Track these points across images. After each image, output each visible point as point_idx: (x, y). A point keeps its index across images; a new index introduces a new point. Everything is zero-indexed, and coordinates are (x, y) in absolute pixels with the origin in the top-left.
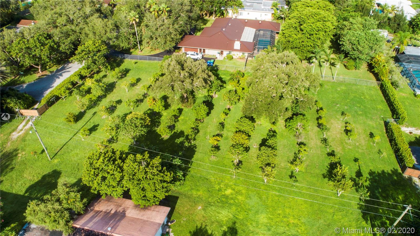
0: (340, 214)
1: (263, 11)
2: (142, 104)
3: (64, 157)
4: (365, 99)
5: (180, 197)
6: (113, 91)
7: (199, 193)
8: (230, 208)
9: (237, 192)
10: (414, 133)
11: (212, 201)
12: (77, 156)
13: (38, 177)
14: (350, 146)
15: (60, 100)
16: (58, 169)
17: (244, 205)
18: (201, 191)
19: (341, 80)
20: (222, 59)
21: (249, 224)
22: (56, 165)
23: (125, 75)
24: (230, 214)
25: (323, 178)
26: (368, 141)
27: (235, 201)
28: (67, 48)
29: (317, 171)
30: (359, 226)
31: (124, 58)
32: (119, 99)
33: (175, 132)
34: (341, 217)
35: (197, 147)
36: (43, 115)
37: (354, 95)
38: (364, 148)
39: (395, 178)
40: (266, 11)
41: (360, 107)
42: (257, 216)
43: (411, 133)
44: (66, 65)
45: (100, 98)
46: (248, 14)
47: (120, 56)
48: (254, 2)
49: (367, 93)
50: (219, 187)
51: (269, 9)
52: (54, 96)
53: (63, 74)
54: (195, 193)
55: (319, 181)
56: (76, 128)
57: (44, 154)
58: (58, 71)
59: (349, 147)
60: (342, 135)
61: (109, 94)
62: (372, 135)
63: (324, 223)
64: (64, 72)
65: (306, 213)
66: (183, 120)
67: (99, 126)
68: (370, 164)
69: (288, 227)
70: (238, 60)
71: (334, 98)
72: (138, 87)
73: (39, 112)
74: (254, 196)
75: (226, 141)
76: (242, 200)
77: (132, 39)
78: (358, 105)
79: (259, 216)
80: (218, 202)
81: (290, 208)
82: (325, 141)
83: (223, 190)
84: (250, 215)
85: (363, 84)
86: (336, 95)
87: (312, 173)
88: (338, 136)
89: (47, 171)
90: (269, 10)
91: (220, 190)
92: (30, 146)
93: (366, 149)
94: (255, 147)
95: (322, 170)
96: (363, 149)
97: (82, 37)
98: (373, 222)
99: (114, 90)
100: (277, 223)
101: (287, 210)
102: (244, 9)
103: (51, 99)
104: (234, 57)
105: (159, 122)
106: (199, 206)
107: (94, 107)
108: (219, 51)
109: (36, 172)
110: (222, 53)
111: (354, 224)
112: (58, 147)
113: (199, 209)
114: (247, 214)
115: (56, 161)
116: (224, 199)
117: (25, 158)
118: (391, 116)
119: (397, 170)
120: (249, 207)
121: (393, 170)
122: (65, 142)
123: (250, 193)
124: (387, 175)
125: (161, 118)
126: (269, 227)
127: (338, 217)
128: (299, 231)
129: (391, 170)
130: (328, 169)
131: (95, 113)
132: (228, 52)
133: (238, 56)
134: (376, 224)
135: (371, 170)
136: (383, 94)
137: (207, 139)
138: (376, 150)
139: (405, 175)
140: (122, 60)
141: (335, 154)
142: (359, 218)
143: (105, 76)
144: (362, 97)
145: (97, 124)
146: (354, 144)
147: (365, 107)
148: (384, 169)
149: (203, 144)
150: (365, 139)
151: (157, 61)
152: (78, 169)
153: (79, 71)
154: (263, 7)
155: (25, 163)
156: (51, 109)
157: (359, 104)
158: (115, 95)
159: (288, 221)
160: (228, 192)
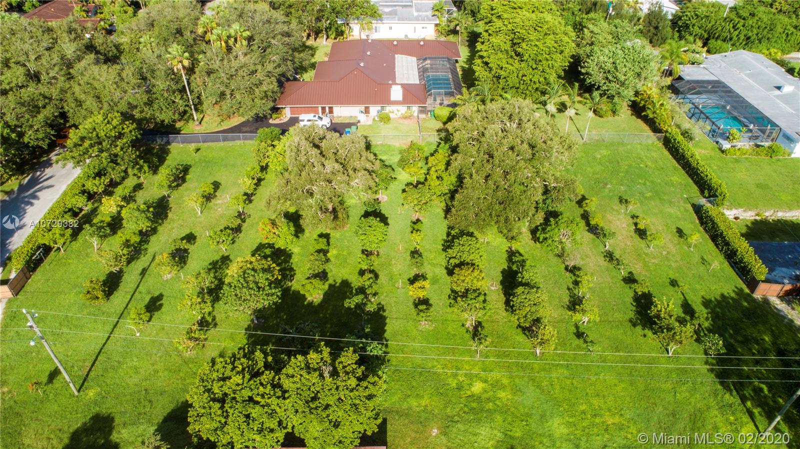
0: (684, 388)
1: (419, 20)
2: (241, 235)
3: (108, 381)
4: (647, 169)
5: (388, 418)
6: (166, 216)
7: (423, 402)
8: (492, 420)
9: (493, 386)
10: (741, 218)
11: (454, 413)
12: (137, 373)
13: (61, 440)
14: (654, 258)
15: (52, 253)
16: (104, 411)
17: (516, 408)
18: (426, 397)
19: (597, 138)
20: (370, 123)
21: (537, 443)
22: (96, 403)
23: (184, 180)
24: (495, 432)
25: (632, 327)
26: (679, 244)
27: (495, 404)
28: (41, 135)
29: (618, 316)
30: (721, 404)
31: (168, 143)
32: (188, 232)
33: (330, 286)
34: (687, 394)
35: (385, 308)
36: (21, 293)
37: (627, 163)
38: (678, 258)
39: (746, 304)
40: (424, 20)
41: (645, 184)
42: (548, 424)
43: (736, 218)
44: (38, 173)
45: (145, 236)
46: (391, 28)
47: (158, 140)
48: (395, 6)
49: (646, 156)
50: (456, 381)
51: (427, 16)
52: (39, 248)
53: (38, 194)
54: (415, 404)
55: (628, 333)
56: (113, 310)
57: (57, 383)
58: (23, 188)
59: (653, 261)
60: (635, 240)
61: (160, 224)
62: (680, 232)
63: (666, 412)
64: (40, 190)
65: (628, 398)
66: (337, 257)
67: (165, 298)
68: (698, 287)
69: (608, 434)
70: (401, 121)
71: (597, 174)
72: (219, 202)
73: (12, 289)
74: (528, 387)
75: (436, 286)
76: (508, 400)
77: (181, 102)
78: (640, 181)
79: (550, 423)
80: (465, 412)
81: (598, 395)
82: (610, 256)
83: (466, 387)
84: (534, 426)
85: (635, 142)
86: (598, 168)
87: (610, 322)
88: (628, 243)
89: (78, 421)
90: (429, 19)
91: (459, 388)
92: (15, 371)
93: (681, 259)
94: (493, 288)
95: (625, 313)
96: (676, 261)
97: (70, 107)
98: (741, 392)
99: (170, 215)
100: (587, 430)
101: (595, 402)
102: (381, 20)
103: (33, 255)
104: (391, 115)
105: (292, 269)
106: (432, 428)
107: (138, 259)
108: (362, 108)
109: (53, 427)
110: (367, 111)
111: (712, 402)
112: (84, 361)
113: (434, 434)
114: (527, 425)
115: (91, 393)
116: (474, 405)
117: (12, 403)
118: (698, 193)
119: (741, 290)
120: (526, 410)
121: (736, 290)
122: (99, 347)
123: (517, 380)
124: (731, 301)
125: (291, 261)
126: (575, 442)
127: (684, 395)
128: (629, 436)
129: (734, 291)
130: (634, 308)
131: (144, 272)
132: (380, 108)
133: (400, 113)
134: (747, 394)
135: (703, 297)
136: (672, 154)
137: (398, 288)
138: (697, 259)
139: (758, 295)
140: (165, 149)
141: (636, 278)
142: (716, 390)
143: (138, 187)
144: (641, 165)
145: (157, 294)
146: (659, 254)
147: (652, 182)
148: (723, 292)
149: (394, 299)
150: (672, 242)
151: (242, 142)
152: (150, 401)
153: (80, 184)
154: (416, 14)
155: (17, 413)
156: (38, 277)
157: (642, 179)
158: (175, 225)
159: (603, 422)
160: (477, 387)
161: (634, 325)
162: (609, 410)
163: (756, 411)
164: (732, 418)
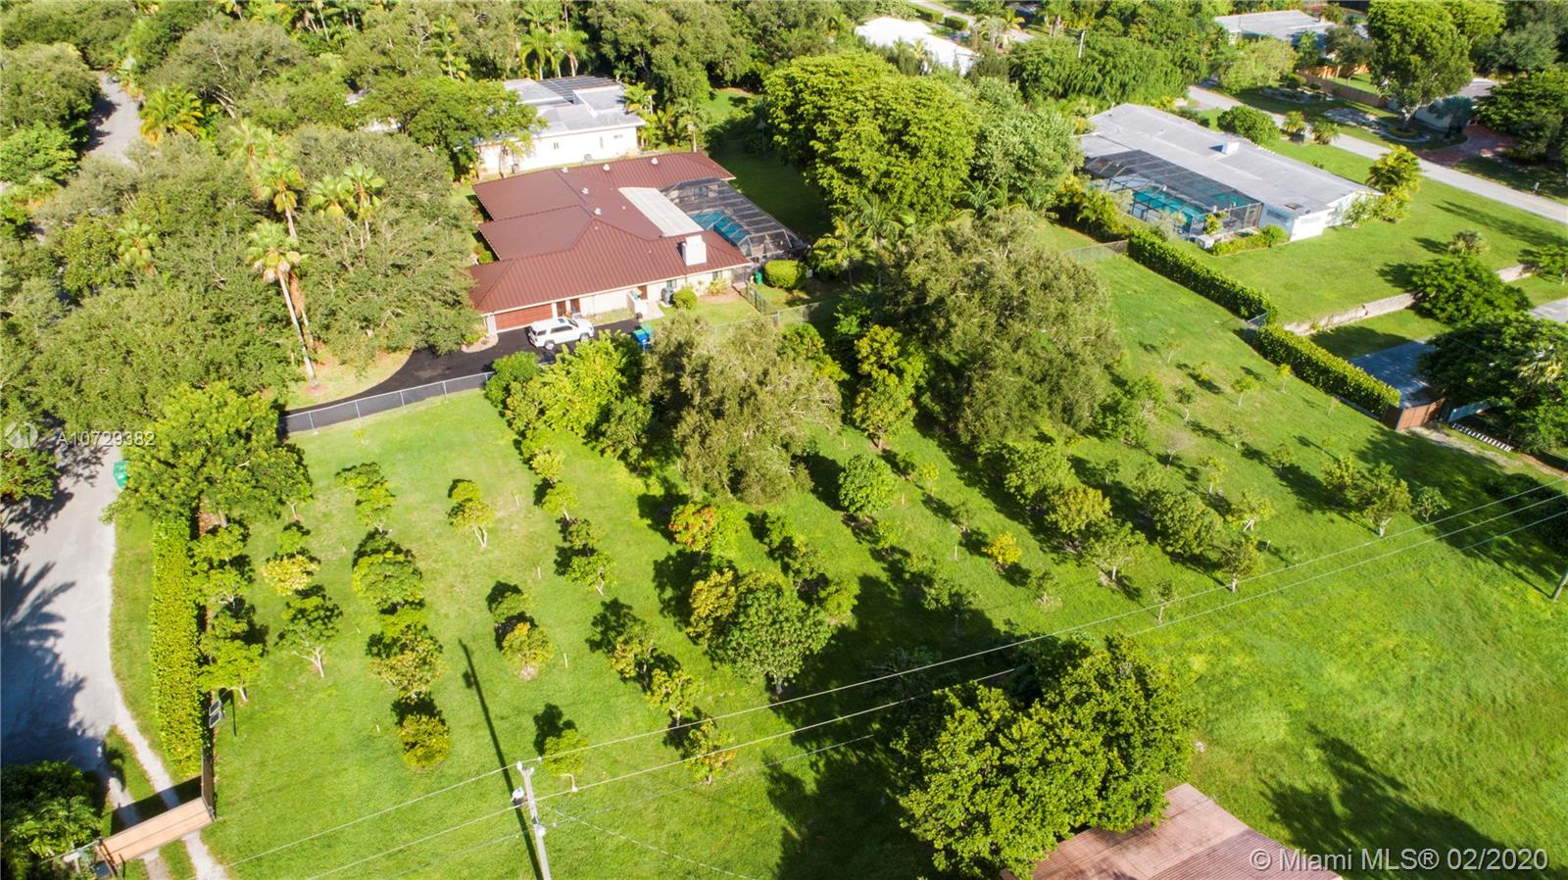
0: (1431, 571)
1: (604, 124)
4: (1140, 296)
8: (1256, 699)
9: (1215, 654)
14: (1252, 415)
17: (1269, 672)
20: (659, 314)
21: (1334, 708)
24: (1274, 714)
25: (1309, 515)
26: (1263, 389)
27: (1240, 677)
29: (1280, 505)
30: (1483, 576)
34: (1441, 577)
35: (965, 597)
36: (222, 809)
38: (1278, 407)
39: (1403, 446)
40: (613, 123)
41: (1156, 317)
42: (1325, 678)
46: (557, 145)
49: (1122, 278)
51: (617, 116)
53: (49, 609)
55: (1311, 524)
59: (1255, 420)
60: (1209, 398)
63: (1438, 608)
64: (46, 602)
65: (1384, 607)
67: (564, 710)
69: (1402, 661)
70: (714, 299)
73: (209, 804)
74: (1258, 638)
76: (1250, 665)
78: (1147, 314)
79: (1326, 675)
80: (1214, 703)
81: (1348, 617)
83: (1184, 668)
84: (1310, 687)
90: (622, 121)
93: (1283, 408)
95: (1284, 499)
96: (1281, 412)
100: (1375, 666)
101: (1353, 626)
104: (694, 293)
108: (634, 290)
110: (644, 293)
111: (1472, 577)
114: (1301, 689)
116: (1215, 689)
118: (1232, 316)
119: (1382, 429)
120: (1284, 670)
121: (1375, 429)
123: (1238, 635)
124: (1385, 446)
126: (1374, 687)
127: (1438, 580)
129: (1375, 433)
130: (1289, 490)
131: (471, 681)
132: (665, 286)
133: (703, 287)
134: (1496, 554)
135: (1351, 450)
136: (1152, 268)
138: (1299, 403)
139: (1401, 430)
141: (1256, 448)
142: (1463, 562)
144: (1128, 292)
145: (538, 708)
147: (1162, 312)
149: (967, 580)
151: (442, 397)
154: (592, 114)
156: (232, 766)
160: (1198, 664)
161: (1309, 511)
162: (1377, 631)
163: (1521, 570)
164: (1507, 588)
